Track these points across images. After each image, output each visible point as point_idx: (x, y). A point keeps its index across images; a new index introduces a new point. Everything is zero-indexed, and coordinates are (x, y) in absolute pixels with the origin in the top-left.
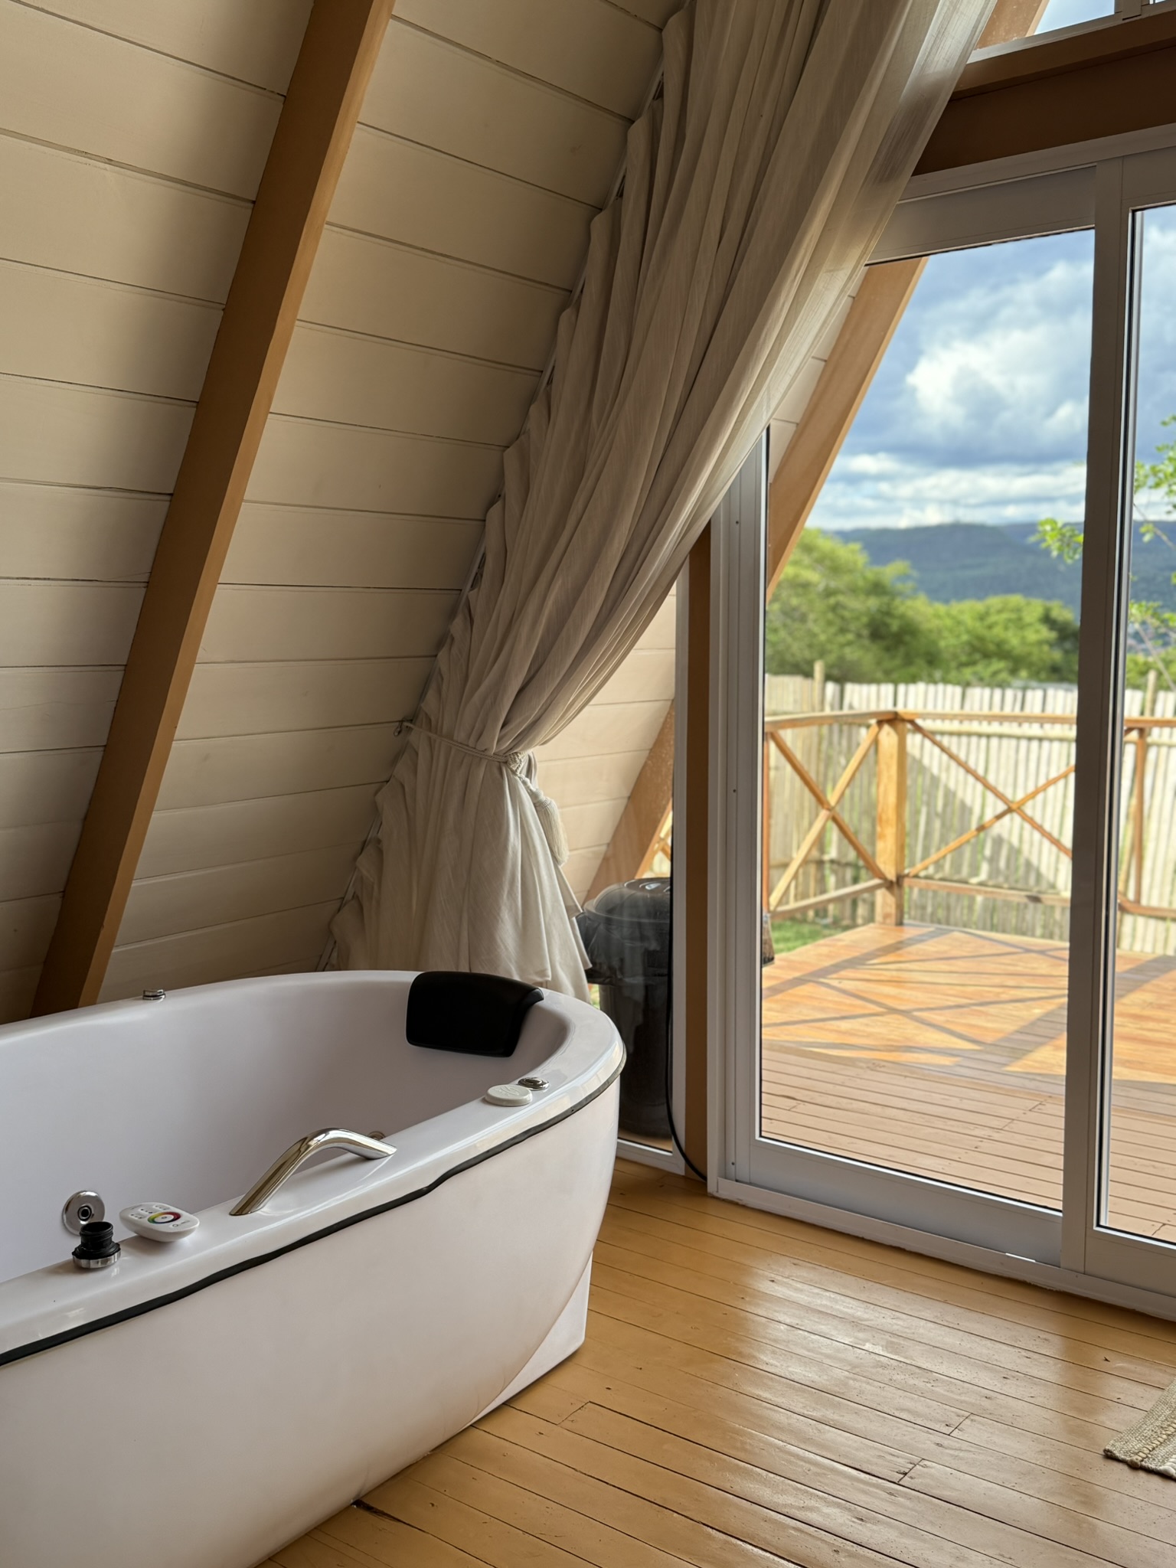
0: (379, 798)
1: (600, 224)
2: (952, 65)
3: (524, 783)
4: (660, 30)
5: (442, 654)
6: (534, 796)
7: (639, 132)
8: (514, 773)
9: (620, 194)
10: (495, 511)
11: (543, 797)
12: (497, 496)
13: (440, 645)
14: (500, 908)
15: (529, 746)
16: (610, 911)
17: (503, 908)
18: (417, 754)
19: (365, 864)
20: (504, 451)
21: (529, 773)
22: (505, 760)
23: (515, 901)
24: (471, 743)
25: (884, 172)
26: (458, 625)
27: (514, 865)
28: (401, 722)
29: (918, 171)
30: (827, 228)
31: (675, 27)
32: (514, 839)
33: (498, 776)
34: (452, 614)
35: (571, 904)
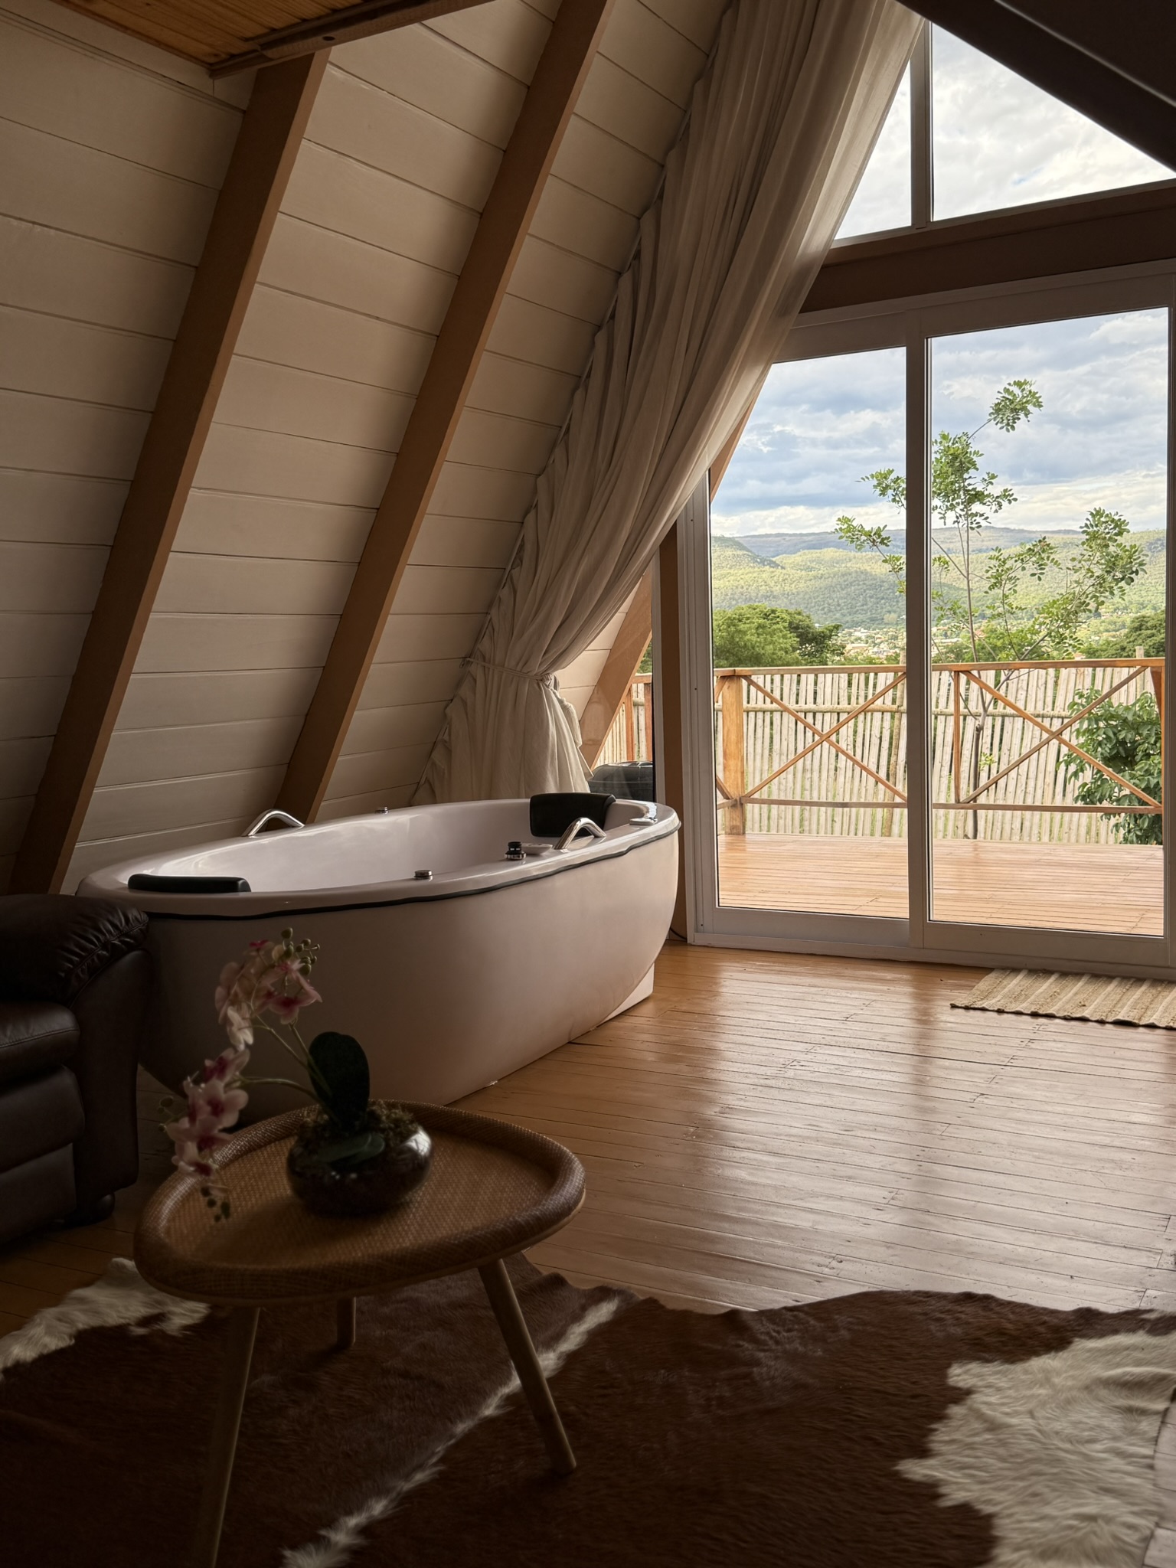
0: (448, 711)
1: (601, 339)
2: (821, 248)
3: (554, 693)
4: (639, 219)
5: (494, 612)
6: (561, 702)
7: (626, 280)
8: (548, 687)
9: (613, 317)
10: (531, 517)
11: (566, 703)
12: (531, 507)
13: (490, 606)
14: (546, 773)
15: (556, 670)
16: (605, 779)
17: (548, 772)
18: (475, 681)
19: (438, 756)
20: (537, 478)
21: (556, 687)
22: (542, 678)
23: (555, 768)
24: (519, 668)
25: (782, 311)
26: (505, 593)
27: (553, 745)
28: (465, 658)
29: (804, 310)
30: (750, 345)
31: (648, 219)
32: (552, 729)
33: (537, 687)
34: (498, 585)
35: (587, 771)
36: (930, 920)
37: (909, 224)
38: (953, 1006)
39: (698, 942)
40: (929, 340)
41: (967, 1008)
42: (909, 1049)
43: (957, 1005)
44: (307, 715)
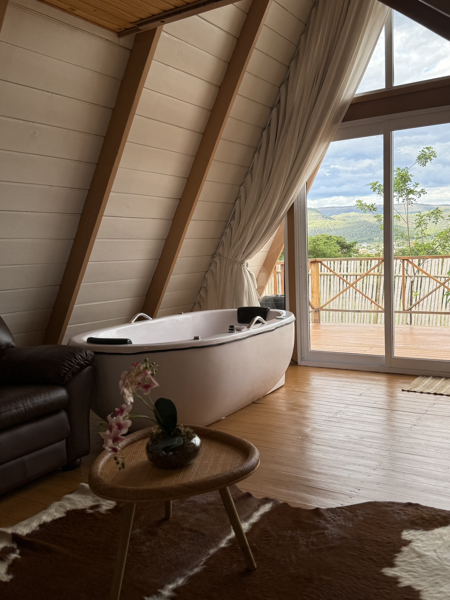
0: (206, 275)
1: (265, 133)
2: (350, 97)
3: (247, 268)
4: (280, 88)
5: (224, 238)
6: (249, 272)
7: (275, 111)
8: (244, 266)
9: (269, 125)
10: (238, 201)
11: (251, 272)
12: (238, 197)
13: (222, 235)
14: (243, 299)
15: (247, 260)
16: (266, 301)
17: (244, 299)
18: (216, 264)
19: (202, 293)
20: (240, 187)
21: (247, 266)
22: (242, 263)
23: (247, 297)
24: (233, 259)
25: (335, 121)
26: (228, 230)
27: (246, 288)
28: (213, 255)
29: (344, 121)
30: (323, 135)
31: (283, 88)
32: (246, 282)
33: (240, 266)
34: (225, 227)
35: (259, 298)
36: (393, 357)
37: (384, 87)
38: (403, 390)
39: (302, 364)
40: (392, 131)
41: (408, 391)
42: (385, 407)
43: (404, 390)
44: (153, 277)
